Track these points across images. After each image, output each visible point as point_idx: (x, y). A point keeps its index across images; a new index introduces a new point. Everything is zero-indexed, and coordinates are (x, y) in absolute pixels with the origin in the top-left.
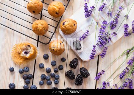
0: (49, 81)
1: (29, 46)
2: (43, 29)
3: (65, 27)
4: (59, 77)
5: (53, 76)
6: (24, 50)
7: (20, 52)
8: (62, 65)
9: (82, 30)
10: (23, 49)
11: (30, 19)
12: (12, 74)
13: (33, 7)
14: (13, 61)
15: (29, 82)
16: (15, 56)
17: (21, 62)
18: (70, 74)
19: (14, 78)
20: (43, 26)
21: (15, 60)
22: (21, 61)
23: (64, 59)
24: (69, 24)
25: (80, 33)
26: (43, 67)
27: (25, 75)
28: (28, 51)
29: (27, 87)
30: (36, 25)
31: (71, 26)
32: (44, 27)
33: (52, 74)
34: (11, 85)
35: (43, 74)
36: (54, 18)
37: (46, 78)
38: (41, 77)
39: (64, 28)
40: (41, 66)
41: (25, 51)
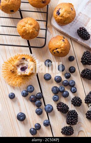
0: (65, 93)
1: (24, 59)
2: (34, 29)
3: (61, 16)
4: (75, 82)
5: (67, 84)
6: (18, 66)
7: (13, 69)
8: (73, 67)
9: (82, 12)
10: (16, 65)
11: (8, 22)
12: (14, 102)
13: (9, 5)
14: (9, 84)
15: (41, 103)
16: (10, 78)
17: (21, 83)
18: (88, 74)
19: (19, 105)
20: (32, 26)
21: (10, 82)
22: (19, 80)
23: (72, 58)
24: (66, 11)
25: (80, 16)
26: (50, 78)
27: (32, 97)
28: (25, 65)
29: (41, 111)
30: (23, 28)
31: (69, 13)
32: (34, 27)
33: (65, 82)
34: (19, 116)
35: (55, 87)
36: (38, 9)
37: (59, 91)
38: (52, 91)
39: (60, 18)
40: (47, 77)
41: (20, 67)
